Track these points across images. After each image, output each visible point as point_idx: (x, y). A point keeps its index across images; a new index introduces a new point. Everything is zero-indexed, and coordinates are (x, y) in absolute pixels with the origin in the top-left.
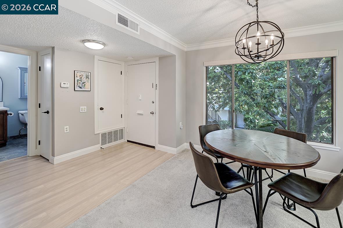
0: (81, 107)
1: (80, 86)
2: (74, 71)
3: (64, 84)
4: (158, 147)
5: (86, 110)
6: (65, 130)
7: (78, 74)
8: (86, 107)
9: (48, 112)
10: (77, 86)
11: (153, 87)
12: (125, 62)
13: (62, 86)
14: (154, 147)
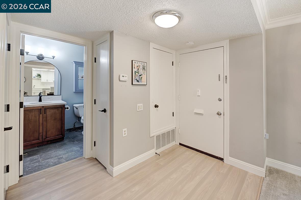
0: (138, 105)
1: (138, 79)
2: (132, 61)
3: (123, 76)
4: (229, 160)
5: (142, 108)
6: (124, 133)
7: (135, 65)
8: (142, 104)
9: (105, 111)
10: (134, 79)
11: (219, 80)
12: (176, 50)
13: (121, 80)
14: (222, 159)
